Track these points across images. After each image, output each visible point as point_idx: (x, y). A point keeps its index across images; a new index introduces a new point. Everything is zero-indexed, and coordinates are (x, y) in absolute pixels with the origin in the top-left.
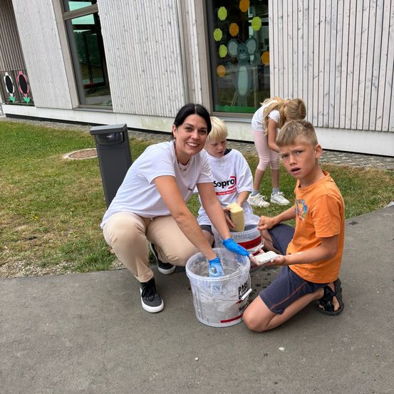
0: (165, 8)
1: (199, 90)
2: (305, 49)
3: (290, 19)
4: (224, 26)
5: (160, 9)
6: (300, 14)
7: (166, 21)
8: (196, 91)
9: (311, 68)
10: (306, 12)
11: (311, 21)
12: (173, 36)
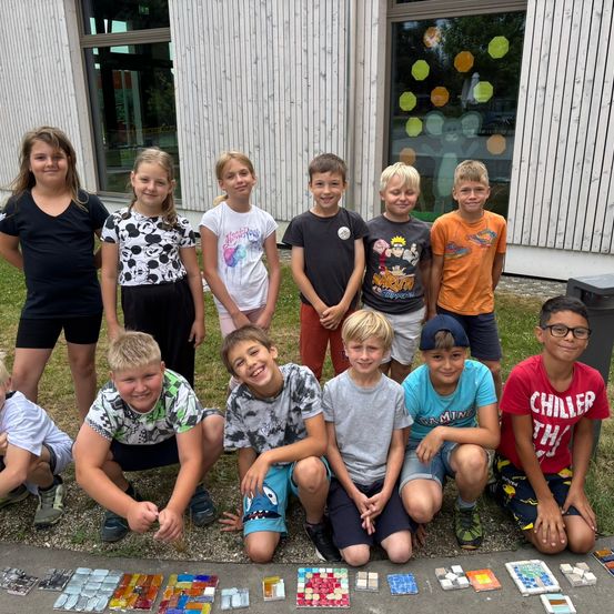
0: (316, 50)
1: (370, 184)
2: (582, 138)
3: (559, 92)
4: (422, 89)
5: (307, 51)
6: (578, 88)
7: (317, 73)
8: (364, 185)
9: (587, 167)
10: (588, 86)
11: (596, 99)
12: (329, 96)
